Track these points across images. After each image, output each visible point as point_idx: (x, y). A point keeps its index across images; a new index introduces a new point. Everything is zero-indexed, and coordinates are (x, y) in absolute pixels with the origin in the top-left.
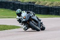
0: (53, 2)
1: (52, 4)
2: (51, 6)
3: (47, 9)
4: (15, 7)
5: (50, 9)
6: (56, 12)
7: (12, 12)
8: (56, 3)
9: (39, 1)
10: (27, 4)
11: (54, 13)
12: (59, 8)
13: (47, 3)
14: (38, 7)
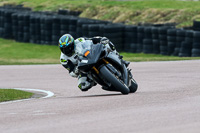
0: (138, 11)
1: (136, 18)
2: (133, 23)
3: (120, 33)
4: (14, 27)
5: (130, 34)
6: (151, 43)
7: (5, 46)
8: (150, 12)
9: (94, 8)
10: (54, 17)
11: (144, 46)
12: (159, 28)
13: (118, 14)
14: (90, 26)
